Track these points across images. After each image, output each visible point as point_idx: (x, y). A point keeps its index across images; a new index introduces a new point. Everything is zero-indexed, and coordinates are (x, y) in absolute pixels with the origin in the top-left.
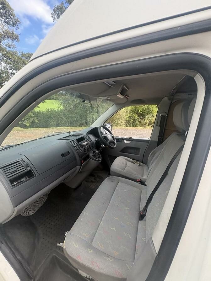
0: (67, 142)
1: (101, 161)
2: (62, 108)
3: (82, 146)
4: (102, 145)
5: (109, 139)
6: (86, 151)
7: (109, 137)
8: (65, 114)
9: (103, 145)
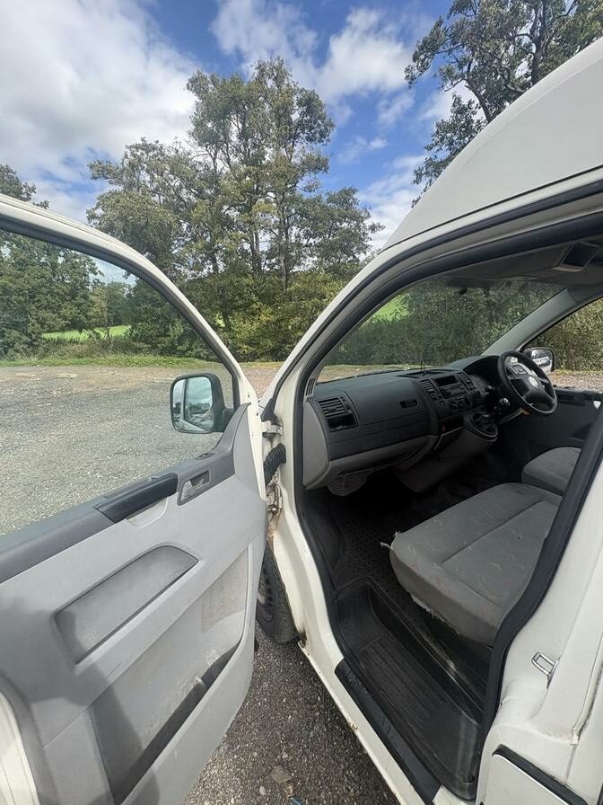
0: (414, 382)
1: (494, 440)
2: (405, 313)
3: (447, 395)
4: (501, 400)
5: (530, 388)
6: (455, 408)
7: (533, 382)
8: (412, 330)
9: (506, 400)
